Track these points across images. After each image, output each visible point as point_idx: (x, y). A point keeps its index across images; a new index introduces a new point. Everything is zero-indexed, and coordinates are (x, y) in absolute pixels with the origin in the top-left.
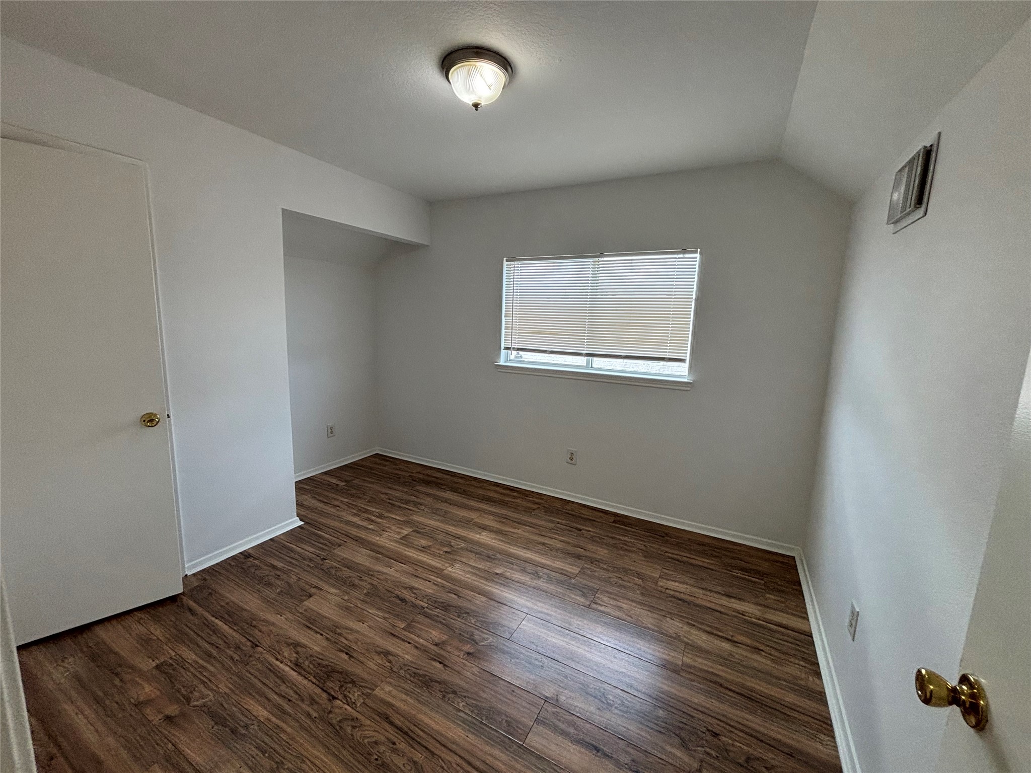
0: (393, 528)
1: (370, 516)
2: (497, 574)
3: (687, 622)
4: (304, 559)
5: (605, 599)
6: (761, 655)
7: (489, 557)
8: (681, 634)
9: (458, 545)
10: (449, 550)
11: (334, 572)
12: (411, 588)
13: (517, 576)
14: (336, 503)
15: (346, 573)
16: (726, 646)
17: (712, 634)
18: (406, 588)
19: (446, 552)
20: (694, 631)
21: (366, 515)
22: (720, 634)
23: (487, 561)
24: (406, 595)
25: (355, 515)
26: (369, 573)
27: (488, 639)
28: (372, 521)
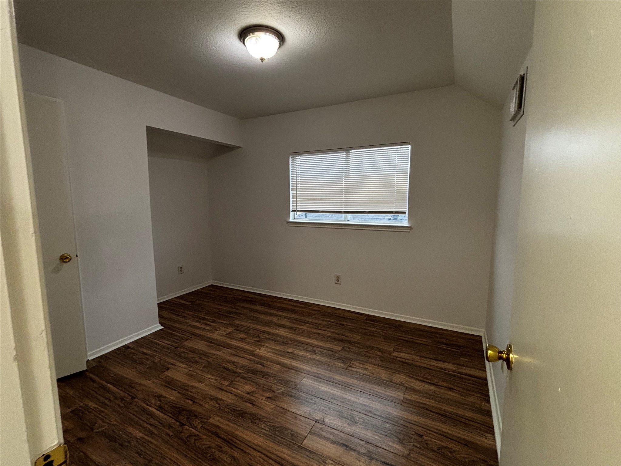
0: (222, 328)
1: (207, 322)
2: (288, 352)
3: (409, 376)
4: (164, 348)
5: (358, 364)
6: (453, 392)
7: (283, 343)
8: (404, 382)
9: (264, 336)
10: (258, 340)
11: (183, 355)
12: (234, 363)
13: (301, 353)
14: (185, 315)
15: (191, 355)
16: (432, 388)
17: (425, 382)
18: (229, 363)
19: (256, 341)
20: (412, 380)
21: (204, 322)
22: (429, 381)
23: (282, 345)
24: (230, 366)
25: (197, 321)
26: (206, 354)
27: (281, 389)
28: (208, 325)
